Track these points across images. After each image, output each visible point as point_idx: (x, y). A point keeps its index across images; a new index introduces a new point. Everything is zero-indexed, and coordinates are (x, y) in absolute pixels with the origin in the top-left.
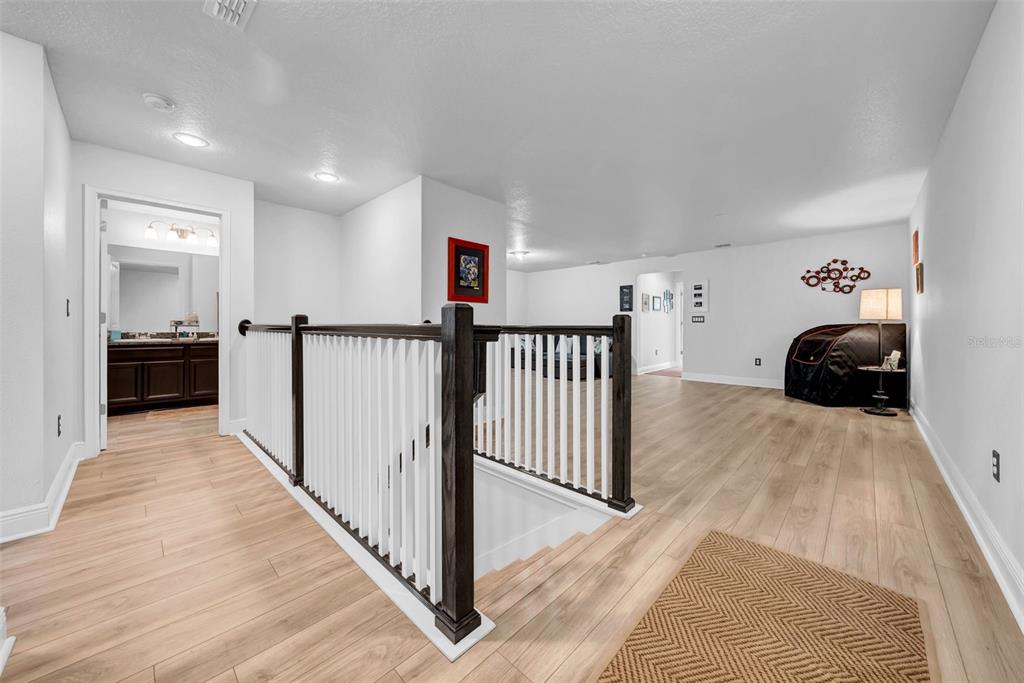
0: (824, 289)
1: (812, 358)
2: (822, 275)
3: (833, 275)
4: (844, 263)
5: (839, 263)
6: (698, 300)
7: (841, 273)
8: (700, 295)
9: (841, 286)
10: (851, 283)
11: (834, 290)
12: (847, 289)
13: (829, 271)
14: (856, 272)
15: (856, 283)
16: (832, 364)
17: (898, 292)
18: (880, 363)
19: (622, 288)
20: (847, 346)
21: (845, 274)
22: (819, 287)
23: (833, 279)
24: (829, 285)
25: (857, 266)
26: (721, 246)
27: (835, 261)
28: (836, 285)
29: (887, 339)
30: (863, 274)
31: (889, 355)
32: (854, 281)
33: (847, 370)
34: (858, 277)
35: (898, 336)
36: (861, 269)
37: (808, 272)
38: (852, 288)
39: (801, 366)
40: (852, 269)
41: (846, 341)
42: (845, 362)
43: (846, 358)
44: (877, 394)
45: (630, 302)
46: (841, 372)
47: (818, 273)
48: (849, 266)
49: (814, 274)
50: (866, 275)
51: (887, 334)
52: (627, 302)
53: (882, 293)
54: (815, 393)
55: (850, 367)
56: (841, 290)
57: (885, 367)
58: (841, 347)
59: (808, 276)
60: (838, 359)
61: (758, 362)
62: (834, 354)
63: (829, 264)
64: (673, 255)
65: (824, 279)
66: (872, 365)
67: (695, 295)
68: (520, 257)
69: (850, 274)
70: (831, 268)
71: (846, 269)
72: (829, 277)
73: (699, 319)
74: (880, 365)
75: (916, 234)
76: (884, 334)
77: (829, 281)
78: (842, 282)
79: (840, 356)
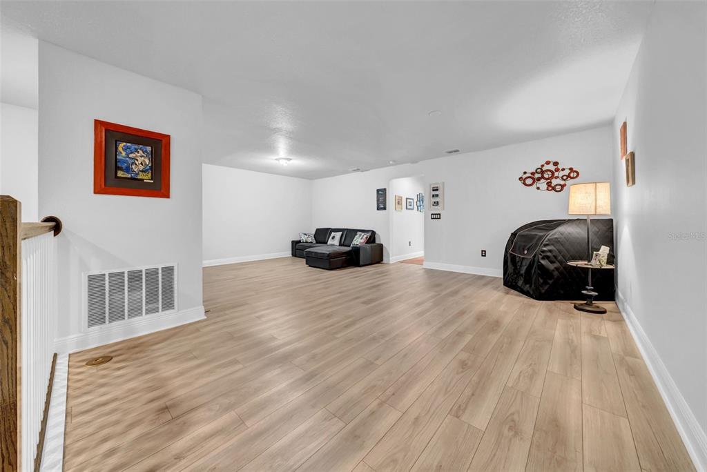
0: (538, 188)
1: (526, 252)
2: (537, 176)
3: (546, 176)
4: (556, 164)
5: (551, 164)
6: (436, 199)
7: (553, 174)
8: (437, 196)
9: (553, 185)
10: (562, 183)
11: (548, 189)
12: (558, 188)
13: (543, 172)
14: (567, 172)
15: (567, 182)
16: (543, 258)
17: (607, 185)
18: (589, 259)
19: (378, 191)
20: (556, 242)
21: (556, 174)
22: (534, 186)
23: (546, 179)
24: (543, 184)
25: (567, 166)
26: (450, 152)
27: (548, 163)
28: (549, 184)
29: (596, 234)
30: (573, 174)
31: (598, 250)
32: (565, 180)
33: (557, 265)
34: (568, 176)
35: (606, 231)
36: (571, 169)
37: (525, 173)
38: (563, 186)
39: (517, 259)
40: (563, 170)
41: (556, 236)
42: (555, 257)
43: (556, 253)
44: (587, 290)
45: (384, 202)
46: (551, 267)
47: (533, 174)
48: (560, 167)
49: (530, 175)
50: (575, 174)
51: (595, 229)
52: (381, 203)
53: (590, 187)
54: (528, 286)
55: (561, 262)
56: (554, 189)
57: (594, 264)
58: (552, 242)
59: (524, 176)
60: (549, 254)
61: (484, 253)
62: (545, 249)
63: (542, 166)
64: (417, 162)
65: (539, 179)
66: (582, 259)
67: (433, 196)
68: (284, 163)
69: (561, 174)
70: (544, 169)
71: (557, 170)
72: (543, 177)
73: (436, 216)
74: (589, 261)
75: (625, 125)
76: (593, 229)
77: (543, 180)
78: (554, 182)
79: (550, 251)
